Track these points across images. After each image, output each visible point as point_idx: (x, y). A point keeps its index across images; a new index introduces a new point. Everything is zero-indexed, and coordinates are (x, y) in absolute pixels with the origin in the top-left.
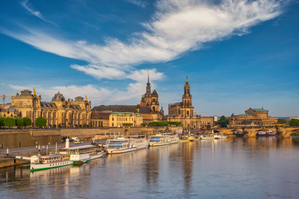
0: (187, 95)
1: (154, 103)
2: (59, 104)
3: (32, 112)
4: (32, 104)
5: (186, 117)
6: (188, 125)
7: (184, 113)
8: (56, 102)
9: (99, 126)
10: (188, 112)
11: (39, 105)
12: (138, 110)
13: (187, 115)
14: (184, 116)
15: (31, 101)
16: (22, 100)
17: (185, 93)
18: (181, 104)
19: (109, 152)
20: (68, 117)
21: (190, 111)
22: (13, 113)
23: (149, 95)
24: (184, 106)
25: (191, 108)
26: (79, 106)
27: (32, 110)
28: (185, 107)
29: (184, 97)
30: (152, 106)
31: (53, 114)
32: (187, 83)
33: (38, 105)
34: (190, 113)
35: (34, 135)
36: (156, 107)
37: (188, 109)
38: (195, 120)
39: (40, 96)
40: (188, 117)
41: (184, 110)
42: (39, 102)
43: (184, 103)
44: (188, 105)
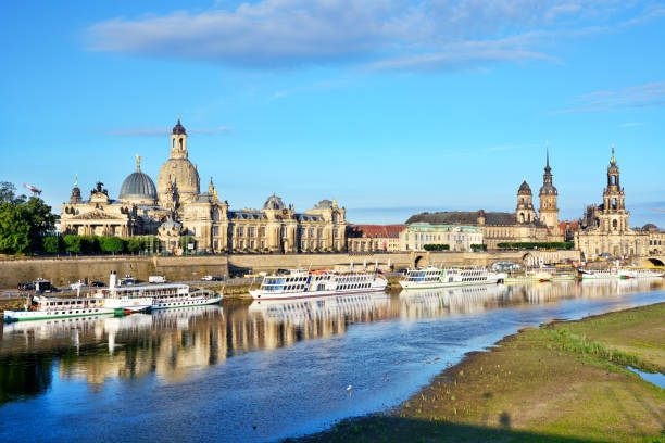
0: (614, 188)
1: (522, 206)
4: (208, 214)
5: (610, 231)
6: (616, 248)
7: (606, 224)
8: (266, 211)
9: (370, 250)
10: (615, 222)
12: (482, 220)
13: (613, 229)
14: (607, 230)
15: (207, 210)
17: (610, 184)
18: (602, 207)
20: (289, 234)
21: (619, 220)
24: (605, 211)
25: (621, 213)
26: (321, 215)
27: (209, 224)
28: (609, 213)
29: (608, 192)
32: (613, 165)
33: (223, 215)
34: (619, 224)
35: (162, 264)
36: (526, 213)
37: (616, 217)
38: (632, 239)
39: (226, 202)
40: (614, 233)
41: (607, 218)
42: (224, 210)
43: (607, 205)
44: (614, 207)
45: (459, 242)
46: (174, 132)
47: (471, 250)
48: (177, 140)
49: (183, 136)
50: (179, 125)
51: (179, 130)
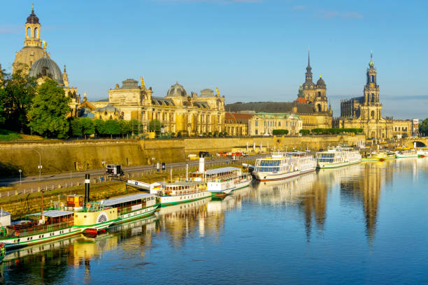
0: (372, 85)
1: (319, 98)
2: (178, 100)
3: (140, 113)
4: (139, 100)
5: (369, 120)
6: (373, 133)
7: (366, 114)
8: (172, 98)
9: (237, 134)
10: (373, 112)
11: (150, 101)
12: (295, 109)
13: (371, 118)
14: (367, 119)
15: (138, 95)
16: (125, 94)
17: (368, 82)
18: (361, 100)
19: (262, 178)
20: (190, 120)
21: (376, 111)
22: (113, 114)
23: (309, 86)
24: (366, 103)
25: (377, 105)
26: (206, 103)
27: (140, 109)
28: (368, 105)
29: (367, 87)
30: (317, 103)
31: (170, 117)
32: (371, 67)
33: (148, 101)
34: (375, 114)
35: (147, 147)
36: (322, 104)
37: (373, 108)
38: (383, 126)
39: (151, 89)
40: (374, 121)
41: (367, 109)
42: (149, 97)
43: (367, 99)
44: (373, 101)
45: (293, 128)
46: (29, 20)
47: (300, 135)
48: (32, 29)
49: (37, 25)
50: (33, 15)
51: (33, 19)
